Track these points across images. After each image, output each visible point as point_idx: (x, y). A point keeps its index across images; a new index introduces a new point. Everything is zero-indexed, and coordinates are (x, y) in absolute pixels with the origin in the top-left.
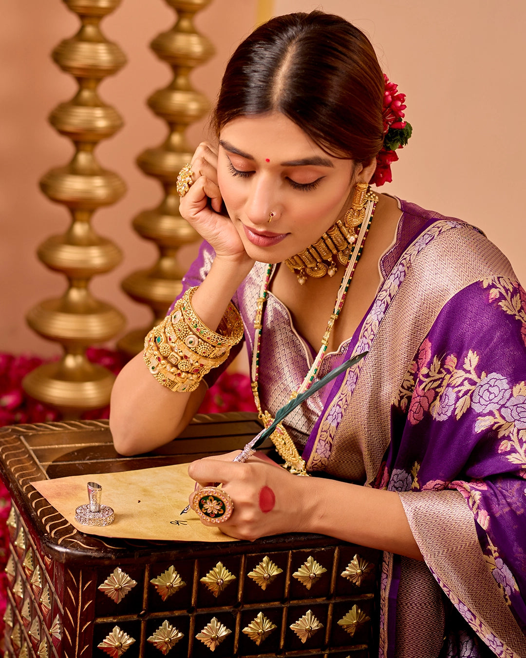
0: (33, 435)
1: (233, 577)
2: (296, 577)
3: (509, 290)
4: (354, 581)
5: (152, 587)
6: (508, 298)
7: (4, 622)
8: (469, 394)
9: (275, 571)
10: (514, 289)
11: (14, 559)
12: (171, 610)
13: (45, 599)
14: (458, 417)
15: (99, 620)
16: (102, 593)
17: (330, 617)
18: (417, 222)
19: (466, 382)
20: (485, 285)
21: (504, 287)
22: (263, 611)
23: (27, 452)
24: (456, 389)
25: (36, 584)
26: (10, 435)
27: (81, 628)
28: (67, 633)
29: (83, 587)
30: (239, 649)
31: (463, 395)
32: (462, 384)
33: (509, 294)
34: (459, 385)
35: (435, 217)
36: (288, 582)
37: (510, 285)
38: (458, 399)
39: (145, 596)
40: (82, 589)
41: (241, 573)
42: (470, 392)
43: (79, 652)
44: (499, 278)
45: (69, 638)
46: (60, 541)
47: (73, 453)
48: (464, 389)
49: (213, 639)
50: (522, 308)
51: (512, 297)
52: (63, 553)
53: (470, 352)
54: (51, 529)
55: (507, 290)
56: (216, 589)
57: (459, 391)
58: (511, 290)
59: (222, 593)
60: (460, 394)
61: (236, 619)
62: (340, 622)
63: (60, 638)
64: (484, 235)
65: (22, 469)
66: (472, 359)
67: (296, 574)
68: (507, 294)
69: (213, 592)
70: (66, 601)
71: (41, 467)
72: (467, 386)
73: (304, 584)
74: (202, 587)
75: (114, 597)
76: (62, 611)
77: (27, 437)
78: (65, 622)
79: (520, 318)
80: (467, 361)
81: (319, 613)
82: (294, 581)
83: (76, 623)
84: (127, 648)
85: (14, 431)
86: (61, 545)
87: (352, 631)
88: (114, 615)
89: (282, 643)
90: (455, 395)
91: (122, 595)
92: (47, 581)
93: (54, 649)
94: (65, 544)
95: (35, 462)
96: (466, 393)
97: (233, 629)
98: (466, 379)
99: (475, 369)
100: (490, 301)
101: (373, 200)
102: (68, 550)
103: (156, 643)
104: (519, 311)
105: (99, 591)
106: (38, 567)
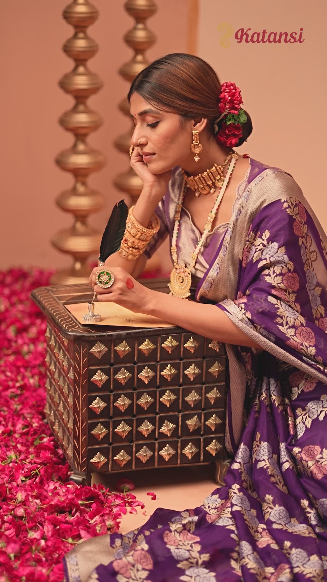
0: (56, 291)
1: (155, 347)
2: (186, 347)
3: (293, 204)
4: (215, 349)
5: (115, 351)
6: (292, 208)
7: (46, 387)
8: (261, 251)
9: (175, 343)
10: (296, 204)
11: (49, 354)
12: (126, 363)
13: (65, 363)
14: (254, 261)
15: (91, 368)
16: (91, 354)
17: (205, 368)
18: (257, 170)
19: (261, 245)
20: (282, 201)
21: (291, 203)
22: (170, 364)
23: (53, 297)
24: (256, 247)
25: (61, 358)
26: (43, 291)
27: (82, 371)
28: (76, 375)
29: (83, 351)
30: (160, 383)
31: (259, 251)
32: (259, 245)
33: (293, 206)
34: (258, 246)
35: (266, 167)
36: (182, 350)
37: (295, 202)
38: (256, 252)
39: (112, 356)
40: (82, 352)
41: (159, 345)
42: (262, 250)
43: (82, 384)
44: (290, 198)
45: (77, 377)
46: (70, 330)
47: (76, 297)
48: (259, 248)
49: (146, 377)
50: (298, 213)
51: (294, 207)
52: (71, 335)
53: (267, 231)
54: (66, 326)
55: (292, 204)
56: (146, 352)
57: (257, 248)
58: (294, 204)
59: (149, 354)
60: (257, 250)
61: (157, 368)
62: (210, 370)
63: (73, 378)
64: (292, 177)
65: (50, 304)
66: (267, 234)
67: (185, 345)
68: (292, 205)
69: (145, 354)
70: (75, 359)
71: (60, 304)
72: (261, 247)
73: (190, 351)
74: (140, 351)
75: (97, 355)
76: (74, 365)
77: (53, 292)
78: (75, 370)
79: (296, 218)
80: (264, 234)
81: (199, 365)
82: (185, 349)
83: (80, 370)
84: (105, 381)
85: (45, 289)
86: (71, 332)
87: (216, 374)
88: (98, 365)
89: (181, 380)
90: (255, 250)
91: (101, 355)
92: (66, 355)
93: (71, 386)
94: (72, 331)
95: (57, 302)
96: (260, 250)
97: (156, 372)
98: (262, 243)
99: (267, 239)
100: (283, 209)
101: (235, 157)
102: (74, 334)
103: (118, 379)
104: (296, 215)
105: (90, 353)
106: (61, 351)
